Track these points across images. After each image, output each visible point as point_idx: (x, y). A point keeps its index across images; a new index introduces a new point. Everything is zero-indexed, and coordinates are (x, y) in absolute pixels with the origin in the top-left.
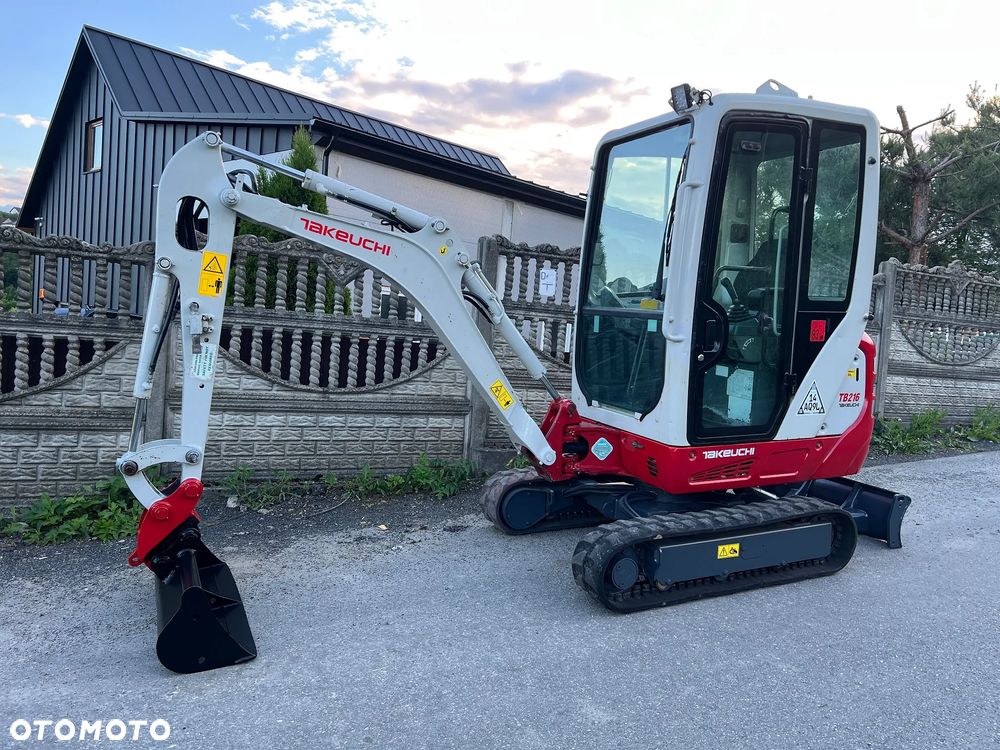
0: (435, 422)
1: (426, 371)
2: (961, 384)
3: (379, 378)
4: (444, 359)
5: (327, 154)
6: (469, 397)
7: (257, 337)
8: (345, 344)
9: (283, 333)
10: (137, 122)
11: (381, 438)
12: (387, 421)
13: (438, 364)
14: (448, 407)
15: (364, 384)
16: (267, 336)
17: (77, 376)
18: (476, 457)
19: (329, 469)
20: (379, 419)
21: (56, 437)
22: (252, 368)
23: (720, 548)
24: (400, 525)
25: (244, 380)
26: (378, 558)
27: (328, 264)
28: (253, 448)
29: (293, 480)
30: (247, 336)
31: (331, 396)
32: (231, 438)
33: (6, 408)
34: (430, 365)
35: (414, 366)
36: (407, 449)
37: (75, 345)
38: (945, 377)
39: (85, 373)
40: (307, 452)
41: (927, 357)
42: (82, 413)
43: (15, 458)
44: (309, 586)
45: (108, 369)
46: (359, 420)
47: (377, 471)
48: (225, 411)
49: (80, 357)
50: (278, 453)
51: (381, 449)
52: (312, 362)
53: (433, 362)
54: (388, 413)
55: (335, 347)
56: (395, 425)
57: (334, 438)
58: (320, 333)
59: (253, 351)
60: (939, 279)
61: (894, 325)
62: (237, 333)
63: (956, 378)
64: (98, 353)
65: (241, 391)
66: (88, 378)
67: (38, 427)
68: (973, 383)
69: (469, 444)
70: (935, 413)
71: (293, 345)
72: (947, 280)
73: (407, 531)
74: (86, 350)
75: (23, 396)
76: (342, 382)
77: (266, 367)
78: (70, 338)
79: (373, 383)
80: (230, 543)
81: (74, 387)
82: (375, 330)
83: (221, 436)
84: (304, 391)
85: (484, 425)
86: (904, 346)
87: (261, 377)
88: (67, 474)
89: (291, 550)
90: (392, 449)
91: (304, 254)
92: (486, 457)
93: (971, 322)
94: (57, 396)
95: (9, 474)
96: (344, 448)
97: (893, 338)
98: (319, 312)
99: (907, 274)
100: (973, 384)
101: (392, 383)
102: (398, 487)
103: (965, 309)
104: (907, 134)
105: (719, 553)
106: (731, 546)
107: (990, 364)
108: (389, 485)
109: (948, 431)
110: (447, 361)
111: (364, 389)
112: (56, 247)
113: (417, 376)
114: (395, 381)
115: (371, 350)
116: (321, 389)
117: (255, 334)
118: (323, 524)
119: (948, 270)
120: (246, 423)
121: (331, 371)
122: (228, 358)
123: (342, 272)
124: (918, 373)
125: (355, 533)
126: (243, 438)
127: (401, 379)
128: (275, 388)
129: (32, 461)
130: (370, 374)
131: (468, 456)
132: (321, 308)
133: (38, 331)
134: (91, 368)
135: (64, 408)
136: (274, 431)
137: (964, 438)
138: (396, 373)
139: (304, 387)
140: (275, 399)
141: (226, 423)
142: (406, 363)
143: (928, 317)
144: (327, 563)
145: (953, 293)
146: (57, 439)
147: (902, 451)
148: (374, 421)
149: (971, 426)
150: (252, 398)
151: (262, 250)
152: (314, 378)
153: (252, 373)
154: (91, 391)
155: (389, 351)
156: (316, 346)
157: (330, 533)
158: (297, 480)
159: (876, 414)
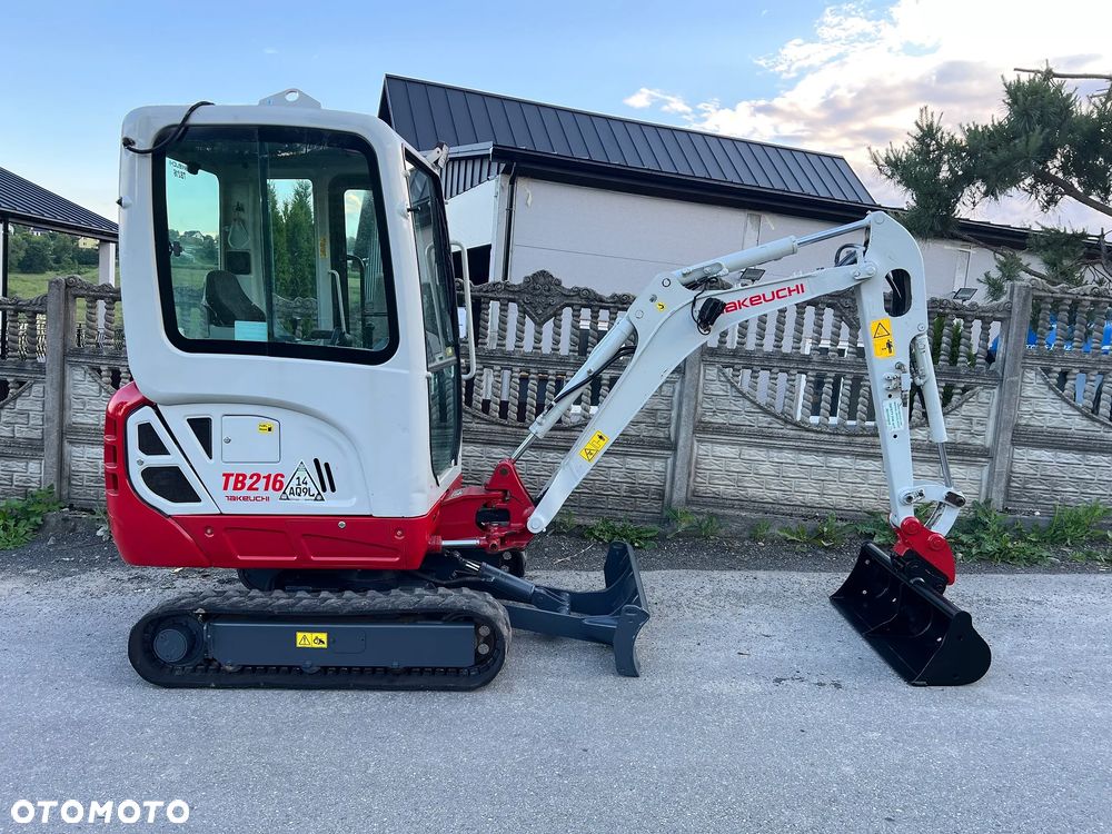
5: (512, 182)
23: (300, 636)
45: (20, 404)
64: (11, 391)
105: (298, 640)
106: (315, 635)
134: (6, 404)
159: (988, 502)
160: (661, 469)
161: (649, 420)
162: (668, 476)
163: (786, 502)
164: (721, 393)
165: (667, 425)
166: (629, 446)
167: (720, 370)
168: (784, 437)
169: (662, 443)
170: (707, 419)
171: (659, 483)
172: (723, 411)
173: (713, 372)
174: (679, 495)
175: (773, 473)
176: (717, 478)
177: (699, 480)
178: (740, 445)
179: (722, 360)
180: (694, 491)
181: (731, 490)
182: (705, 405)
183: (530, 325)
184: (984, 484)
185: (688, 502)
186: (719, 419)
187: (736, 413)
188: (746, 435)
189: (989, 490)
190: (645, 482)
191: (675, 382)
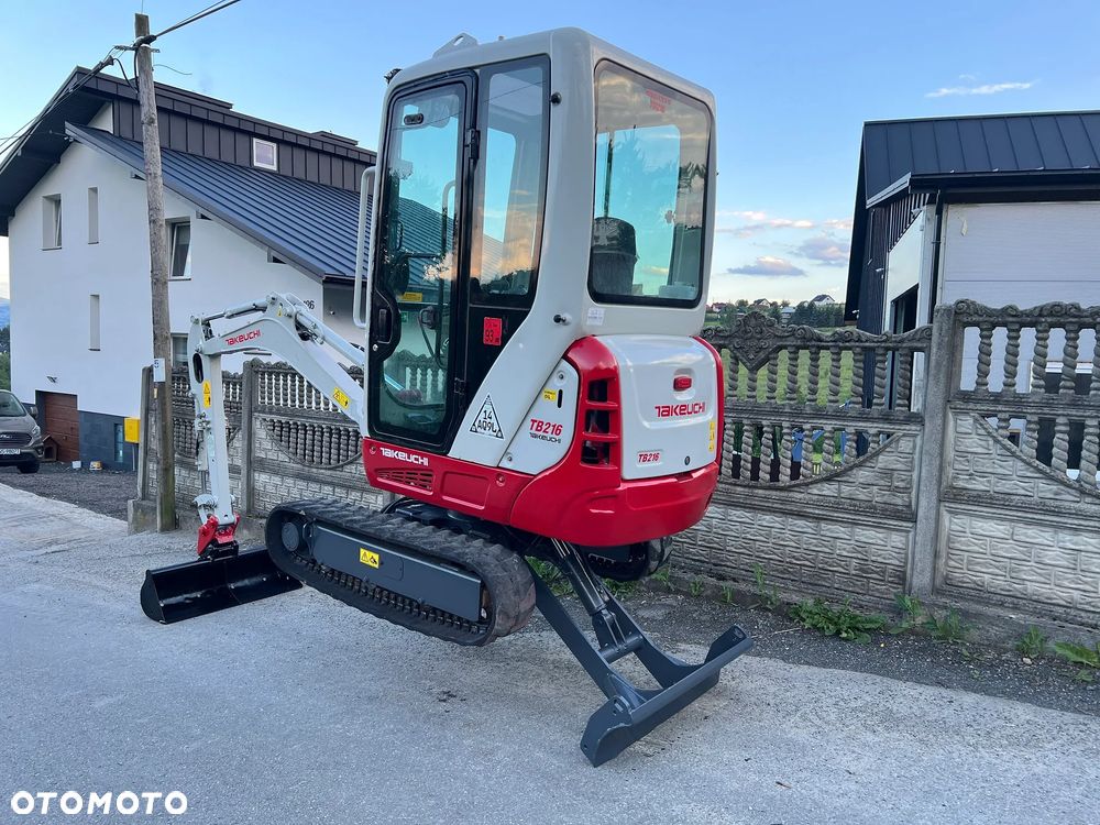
160: (901, 546)
161: (882, 482)
162: (910, 556)
163: (1087, 607)
164: (980, 450)
165: (907, 490)
166: (857, 512)
167: (976, 420)
168: (1079, 514)
169: (898, 511)
170: (961, 484)
171: (897, 563)
172: (983, 474)
173: (967, 423)
174: (920, 579)
175: (1065, 563)
176: (978, 563)
177: (952, 563)
178: (1012, 521)
179: (979, 407)
180: (946, 578)
181: (1000, 582)
182: (957, 466)
183: (743, 370)
185: (936, 591)
186: (979, 485)
187: (1003, 477)
188: (1018, 508)
190: (880, 559)
191: (915, 436)
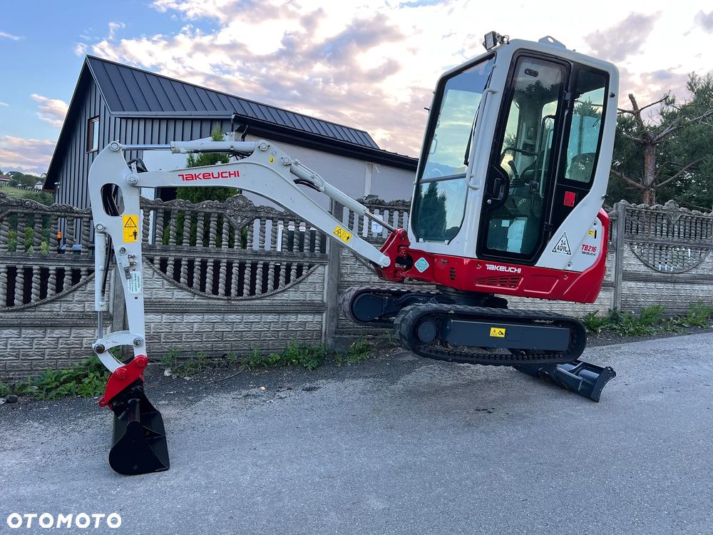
0: (301, 318)
1: (296, 284)
2: (678, 286)
3: (264, 289)
4: (308, 276)
5: (243, 137)
6: (325, 301)
7: (185, 265)
8: (242, 267)
9: (201, 261)
10: (121, 118)
11: (266, 329)
12: (270, 318)
13: (304, 279)
14: (311, 308)
15: (254, 294)
16: (191, 264)
17: (70, 292)
18: (330, 341)
19: (232, 350)
20: (264, 316)
21: (57, 332)
22: (181, 285)
24: (274, 387)
25: (176, 293)
26: (256, 408)
27: (230, 216)
28: (181, 337)
29: (208, 358)
30: (178, 264)
31: (233, 302)
32: (168, 330)
33: (26, 313)
34: (298, 280)
35: (287, 281)
36: (284, 336)
37: (69, 273)
38: (667, 282)
39: (75, 290)
40: (217, 339)
41: (652, 268)
42: (73, 316)
43: (31, 344)
44: (210, 426)
45: (89, 287)
46: (252, 318)
47: (263, 351)
48: (163, 313)
49: (72, 280)
50: (198, 340)
51: (266, 336)
52: (220, 280)
53: (301, 278)
54: (270, 312)
55: (235, 270)
56: (276, 320)
57: (235, 330)
58: (225, 261)
59: (182, 273)
60: (658, 214)
61: (626, 246)
62: (171, 262)
63: (675, 282)
64: (83, 277)
65: (174, 300)
66: (77, 293)
67: (45, 325)
68: (688, 285)
69: (325, 333)
70: (658, 307)
71: (208, 270)
72: (664, 214)
73: (278, 391)
74: (76, 276)
75: (37, 306)
76: (240, 293)
77: (190, 284)
78: (66, 268)
79: (260, 292)
80: (164, 399)
81: (68, 299)
82: (261, 258)
83: (161, 329)
84: (215, 299)
85: (335, 320)
86: (634, 261)
87: (187, 290)
88: (63, 355)
89: (202, 403)
90: (273, 336)
91: (214, 210)
92: (336, 341)
93: (684, 243)
94: (57, 305)
95: (27, 355)
96: (241, 336)
97: (625, 255)
98: (224, 248)
99: (634, 211)
100: (688, 287)
101: (273, 293)
102: (277, 362)
103: (679, 234)
104: (636, 112)
107: (700, 272)
108: (270, 360)
109: (669, 320)
110: (310, 277)
111: (254, 297)
112: (57, 211)
113: (289, 288)
114: (275, 291)
115: (259, 271)
116: (226, 298)
117: (183, 263)
118: (224, 386)
119: (664, 207)
120: (177, 321)
121: (233, 286)
122: (165, 279)
123: (239, 221)
124: (646, 279)
125: (244, 392)
126: (175, 330)
127: (278, 290)
128: (196, 297)
129: (41, 347)
130: (258, 287)
131: (325, 340)
132: (226, 245)
133: (45, 264)
134: (78, 287)
135: (61, 313)
136: (195, 325)
137: (680, 325)
138: (276, 286)
139: (215, 296)
140: (196, 305)
141: (164, 321)
142: (282, 280)
143: (651, 240)
144: (223, 411)
145: (669, 223)
146: (57, 333)
147: (632, 334)
148: (261, 318)
149: (686, 316)
150: (181, 304)
151: (187, 209)
152: (221, 290)
153: (181, 288)
154: (80, 302)
155: (271, 272)
156: (223, 270)
157: (229, 392)
158: (210, 358)
159: (615, 308)
184: (613, 300)
189: (615, 302)
